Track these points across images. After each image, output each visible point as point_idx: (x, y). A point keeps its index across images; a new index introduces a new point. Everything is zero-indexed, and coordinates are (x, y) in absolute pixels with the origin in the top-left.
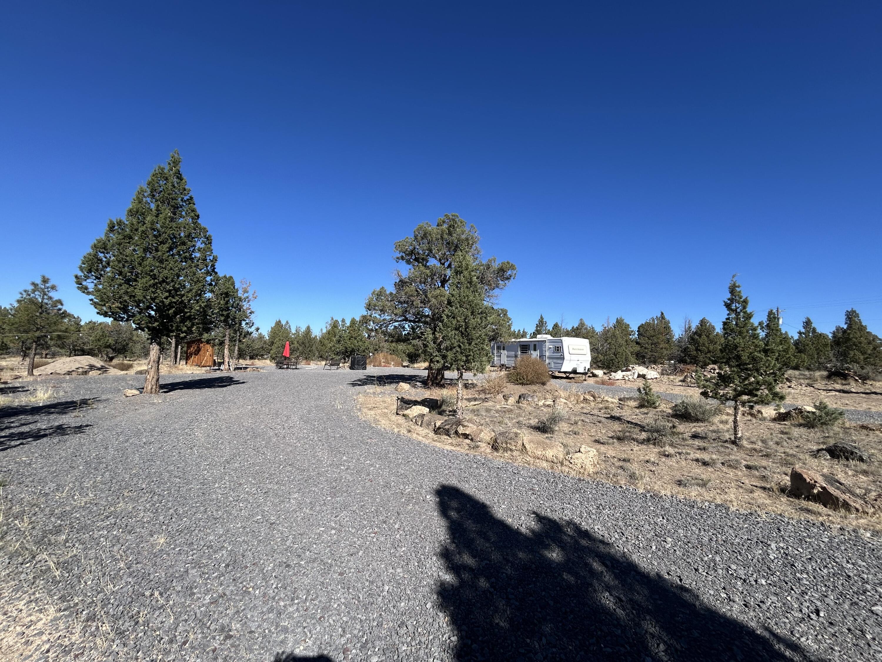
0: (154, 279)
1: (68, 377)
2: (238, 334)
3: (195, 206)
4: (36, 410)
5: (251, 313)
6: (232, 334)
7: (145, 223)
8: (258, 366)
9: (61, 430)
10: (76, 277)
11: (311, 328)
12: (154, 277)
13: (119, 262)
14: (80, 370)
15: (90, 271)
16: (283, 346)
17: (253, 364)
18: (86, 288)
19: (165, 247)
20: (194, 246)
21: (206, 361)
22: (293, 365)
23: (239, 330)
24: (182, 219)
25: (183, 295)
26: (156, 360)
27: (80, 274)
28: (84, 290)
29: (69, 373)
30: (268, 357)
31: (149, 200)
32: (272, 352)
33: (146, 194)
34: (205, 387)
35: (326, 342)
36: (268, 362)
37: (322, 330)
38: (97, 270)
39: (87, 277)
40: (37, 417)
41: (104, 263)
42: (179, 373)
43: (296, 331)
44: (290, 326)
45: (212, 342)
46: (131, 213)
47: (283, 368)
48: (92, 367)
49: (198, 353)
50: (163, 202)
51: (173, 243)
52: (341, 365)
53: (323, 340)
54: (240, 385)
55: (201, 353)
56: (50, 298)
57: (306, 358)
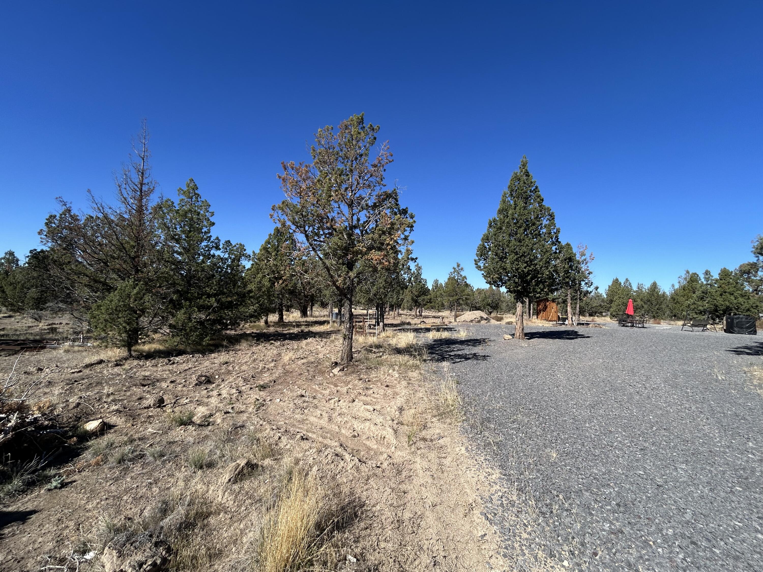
0: (517, 254)
1: (471, 324)
2: (579, 293)
3: (540, 193)
4: (462, 342)
5: (589, 274)
6: (573, 294)
7: (508, 217)
8: (598, 322)
9: (475, 356)
10: (475, 260)
11: (658, 284)
12: (516, 253)
13: (496, 246)
14: (476, 320)
15: (481, 256)
16: (626, 305)
17: (593, 321)
18: (480, 267)
19: (522, 230)
20: (541, 224)
21: (552, 316)
22: (639, 323)
23: (579, 290)
24: (531, 206)
25: (536, 264)
26: (521, 314)
27: (477, 258)
28: (479, 268)
29: (472, 321)
30: (607, 315)
31: (509, 199)
32: (611, 309)
33: (507, 196)
34: (556, 338)
35: (681, 299)
36: (608, 319)
37: (673, 285)
38: (485, 254)
39: (480, 260)
40: (463, 347)
41: (487, 249)
42: (533, 325)
43: (639, 288)
44: (630, 284)
45: (556, 300)
46: (500, 212)
47: (627, 326)
48: (482, 318)
49: (546, 309)
50: (518, 198)
51: (527, 225)
52: (708, 326)
53: (676, 297)
54: (587, 339)
55: (548, 309)
56: (461, 275)
57: (654, 317)
